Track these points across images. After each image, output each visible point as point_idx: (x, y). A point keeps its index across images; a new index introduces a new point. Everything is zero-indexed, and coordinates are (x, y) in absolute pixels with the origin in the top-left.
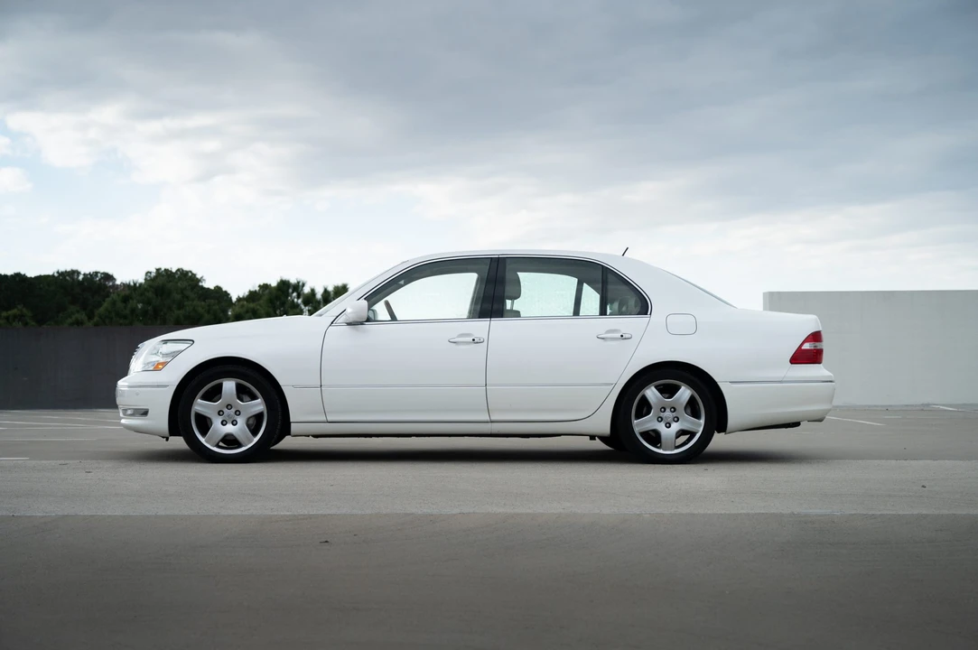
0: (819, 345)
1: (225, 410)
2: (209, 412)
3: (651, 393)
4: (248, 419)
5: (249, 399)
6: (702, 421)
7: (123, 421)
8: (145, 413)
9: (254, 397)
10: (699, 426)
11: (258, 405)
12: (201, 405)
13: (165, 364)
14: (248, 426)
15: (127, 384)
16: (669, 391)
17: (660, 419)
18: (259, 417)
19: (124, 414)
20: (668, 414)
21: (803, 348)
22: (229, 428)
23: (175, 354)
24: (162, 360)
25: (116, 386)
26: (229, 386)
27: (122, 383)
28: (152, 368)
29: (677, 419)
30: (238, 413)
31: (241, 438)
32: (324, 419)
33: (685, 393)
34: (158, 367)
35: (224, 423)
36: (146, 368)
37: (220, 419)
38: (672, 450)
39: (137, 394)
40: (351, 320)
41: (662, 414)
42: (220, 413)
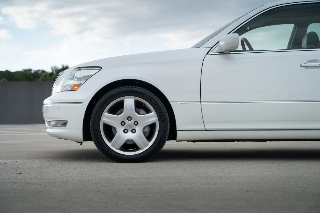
1: (126, 121)
2: (114, 122)
4: (144, 128)
5: (144, 112)
7: (48, 130)
8: (65, 124)
9: (148, 111)
11: (152, 117)
12: (107, 117)
13: (79, 86)
14: (144, 133)
15: (50, 102)
18: (152, 127)
19: (49, 125)
22: (130, 136)
23: (87, 78)
24: (76, 83)
25: (42, 104)
26: (129, 102)
27: (47, 102)
28: (69, 89)
30: (136, 123)
31: (138, 143)
32: (203, 128)
34: (74, 88)
35: (125, 131)
36: (65, 89)
37: (123, 128)
39: (59, 109)
40: (222, 51)
42: (123, 123)
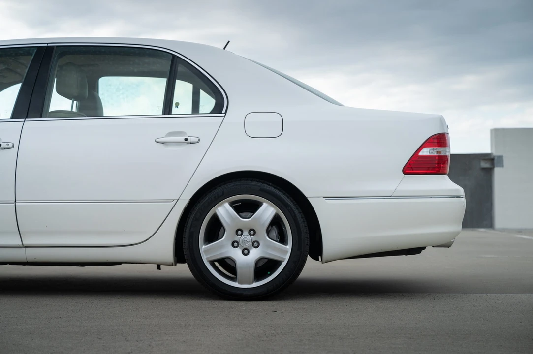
0: (443, 151)
3: (224, 211)
6: (289, 247)
10: (283, 252)
16: (246, 208)
17: (235, 244)
20: (246, 237)
21: (421, 154)
29: (256, 245)
33: (267, 211)
38: (250, 283)
41: (237, 238)
